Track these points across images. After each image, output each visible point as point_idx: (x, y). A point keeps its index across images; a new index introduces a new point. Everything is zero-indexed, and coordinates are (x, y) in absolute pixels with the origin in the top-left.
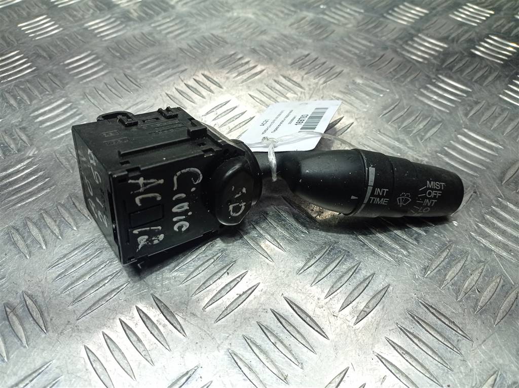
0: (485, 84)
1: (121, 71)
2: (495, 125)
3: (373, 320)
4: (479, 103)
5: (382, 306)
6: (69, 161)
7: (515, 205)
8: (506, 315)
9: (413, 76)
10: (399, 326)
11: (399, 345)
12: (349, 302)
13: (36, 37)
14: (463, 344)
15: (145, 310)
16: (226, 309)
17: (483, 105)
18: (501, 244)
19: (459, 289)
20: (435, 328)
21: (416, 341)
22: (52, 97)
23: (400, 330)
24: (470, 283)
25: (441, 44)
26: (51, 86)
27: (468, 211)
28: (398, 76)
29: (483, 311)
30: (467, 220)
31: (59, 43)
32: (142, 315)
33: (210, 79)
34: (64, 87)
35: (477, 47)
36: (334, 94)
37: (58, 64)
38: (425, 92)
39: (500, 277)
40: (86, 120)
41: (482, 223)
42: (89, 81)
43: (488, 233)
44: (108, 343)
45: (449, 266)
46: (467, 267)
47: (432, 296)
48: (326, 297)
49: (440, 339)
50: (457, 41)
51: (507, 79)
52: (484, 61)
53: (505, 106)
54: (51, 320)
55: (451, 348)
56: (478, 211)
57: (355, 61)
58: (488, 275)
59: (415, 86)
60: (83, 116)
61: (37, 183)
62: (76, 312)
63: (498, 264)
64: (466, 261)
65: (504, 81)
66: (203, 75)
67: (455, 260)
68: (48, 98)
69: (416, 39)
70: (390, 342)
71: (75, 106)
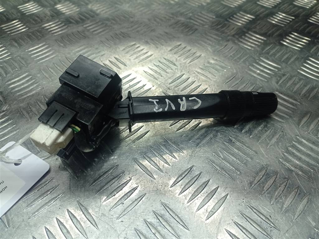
0: (289, 63)
1: (64, 55)
2: (295, 89)
3: (218, 218)
4: (285, 75)
5: (223, 208)
6: (29, 114)
7: (307, 141)
8: (301, 213)
9: (245, 58)
10: (234, 221)
11: (234, 234)
12: (203, 206)
13: (12, 34)
14: (274, 233)
15: (72, 212)
16: (124, 211)
17: (288, 77)
18: (298, 166)
19: (272, 197)
20: (256, 222)
21: (244, 231)
22: (20, 72)
23: (234, 224)
24: (279, 192)
25: (262, 38)
26: (19, 65)
27: (278, 145)
28: (236, 58)
29: (287, 211)
30: (277, 151)
31: (25, 37)
32: (71, 215)
33: (119, 60)
34: (27, 66)
35: (284, 39)
36: (196, 70)
37: (25, 51)
38: (252, 68)
39: (297, 188)
40: (40, 87)
41: (286, 152)
42: (43, 62)
43: (290, 159)
44: (48, 234)
45: (266, 180)
46: (277, 181)
47: (255, 201)
48: (188, 202)
49: (260, 229)
50: (272, 36)
51: (303, 60)
52: (288, 49)
53: (301, 77)
54: (12, 219)
55: (266, 236)
56: (284, 145)
57: (209, 49)
58: (290, 187)
59: (246, 64)
60: (39, 84)
61: (8, 128)
62: (28, 213)
63: (296, 179)
64: (276, 178)
65: (300, 61)
66: (115, 58)
67: (269, 177)
68: (17, 73)
69: (247, 35)
70: (228, 232)
71: (34, 78)
